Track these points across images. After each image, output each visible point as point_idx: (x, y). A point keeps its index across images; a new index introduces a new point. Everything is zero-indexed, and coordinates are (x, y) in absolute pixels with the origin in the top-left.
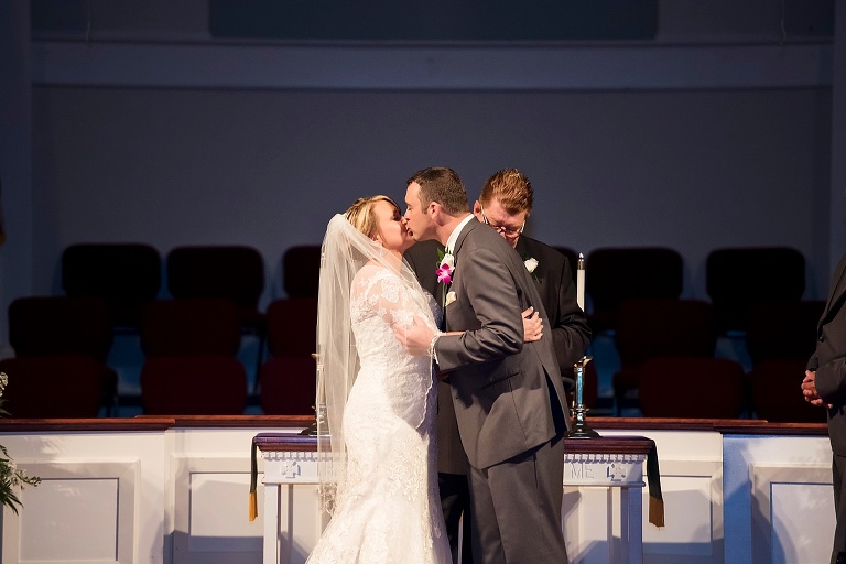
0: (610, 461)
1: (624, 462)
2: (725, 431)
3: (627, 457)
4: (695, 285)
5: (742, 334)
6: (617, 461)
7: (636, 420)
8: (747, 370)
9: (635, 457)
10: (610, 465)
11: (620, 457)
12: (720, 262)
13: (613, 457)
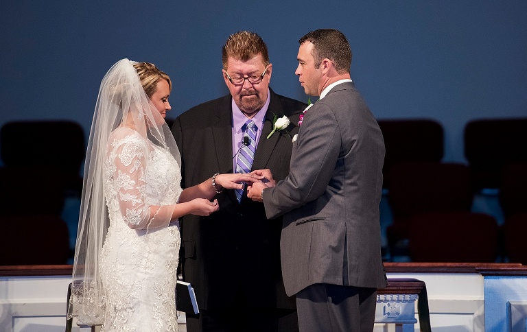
0: (386, 301)
1: (399, 301)
2: (487, 274)
3: (401, 297)
4: (454, 151)
5: (495, 191)
6: (392, 301)
7: (408, 264)
8: (500, 222)
9: (408, 297)
10: (386, 304)
11: (395, 297)
12: (476, 131)
13: (389, 297)
